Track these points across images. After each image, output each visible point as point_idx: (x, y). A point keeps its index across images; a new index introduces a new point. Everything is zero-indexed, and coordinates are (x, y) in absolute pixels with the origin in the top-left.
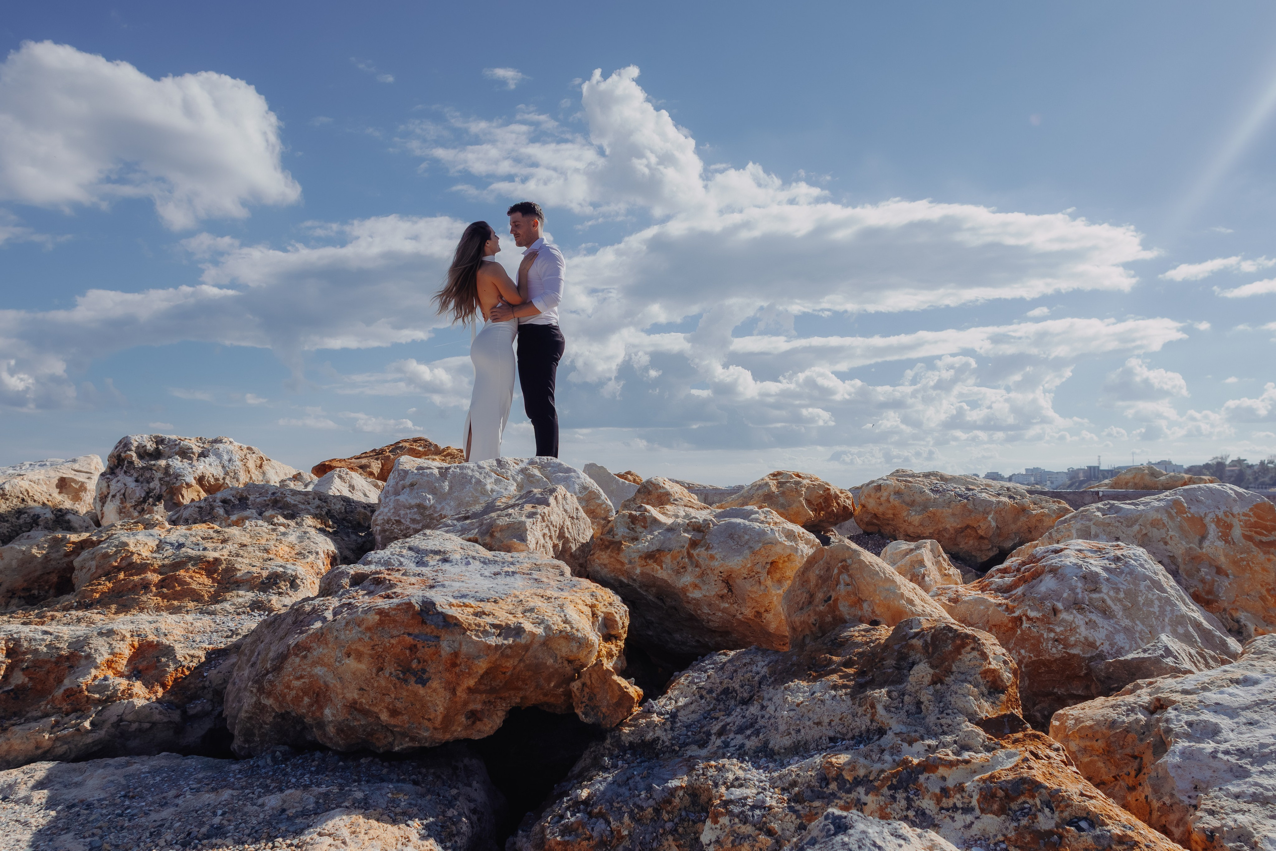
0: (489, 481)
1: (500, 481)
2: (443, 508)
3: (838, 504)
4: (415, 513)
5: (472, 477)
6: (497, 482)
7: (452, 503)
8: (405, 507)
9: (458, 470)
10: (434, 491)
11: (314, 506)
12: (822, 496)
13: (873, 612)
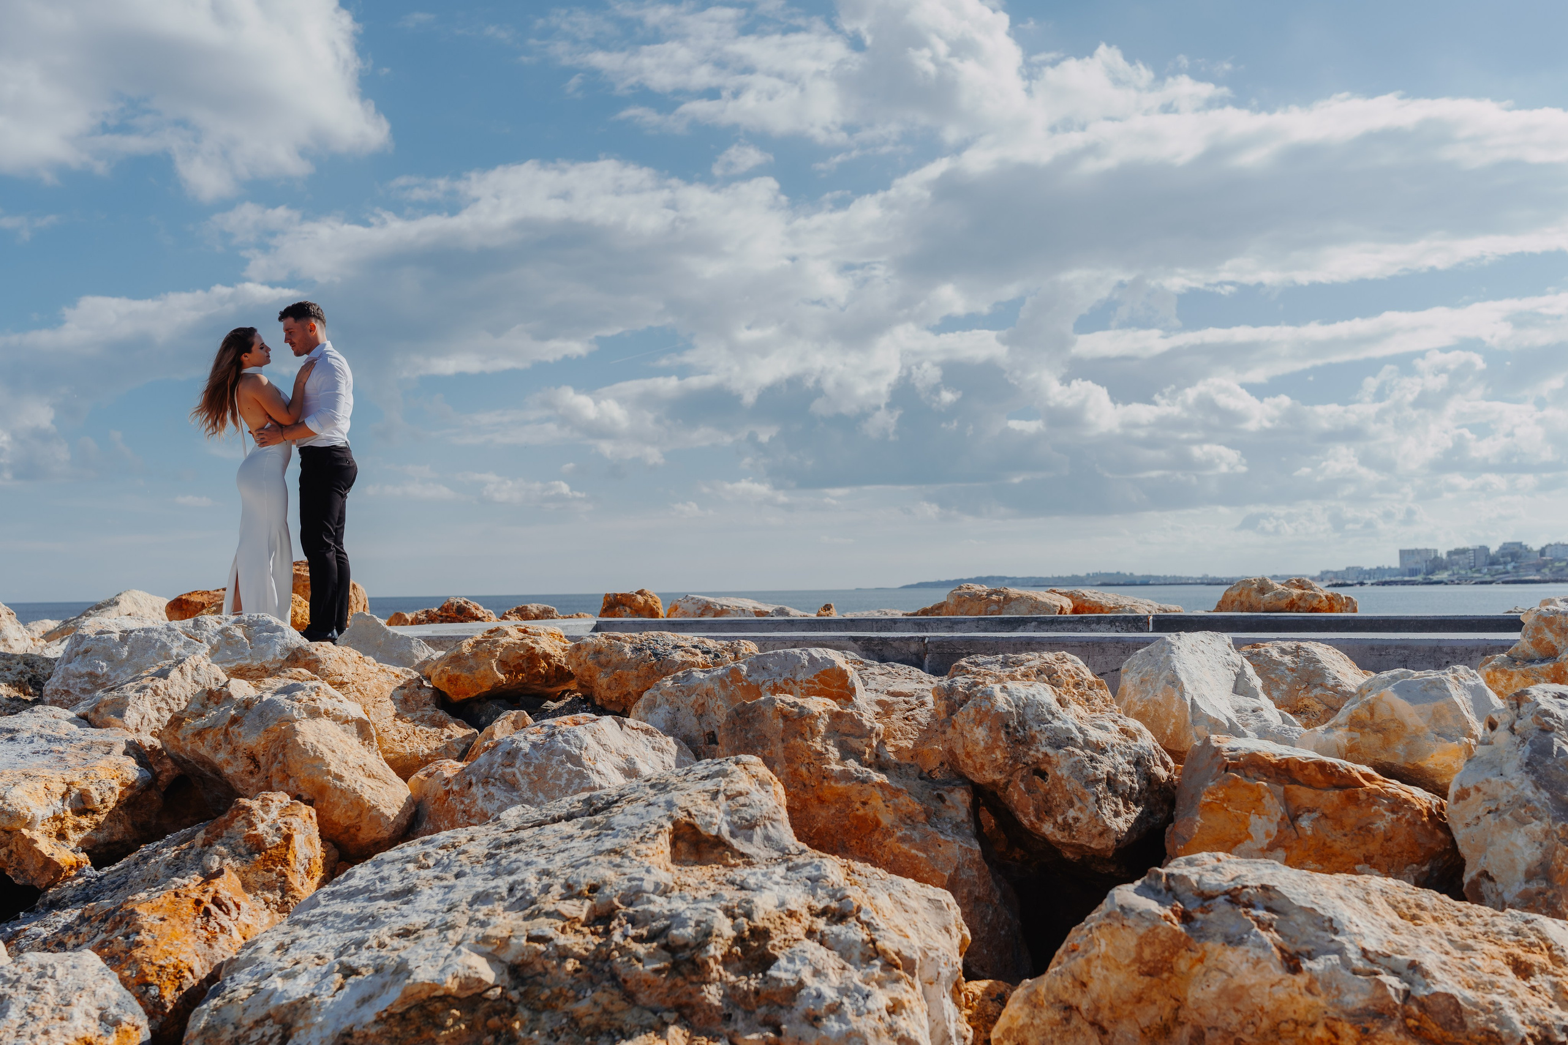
0: (176, 644)
1: (191, 643)
2: (117, 676)
3: (549, 664)
4: (86, 682)
5: (157, 640)
6: (187, 645)
7: (129, 671)
8: (75, 676)
9: (142, 633)
10: (109, 659)
11: (15, 672)
12: (522, 656)
13: (297, 787)
